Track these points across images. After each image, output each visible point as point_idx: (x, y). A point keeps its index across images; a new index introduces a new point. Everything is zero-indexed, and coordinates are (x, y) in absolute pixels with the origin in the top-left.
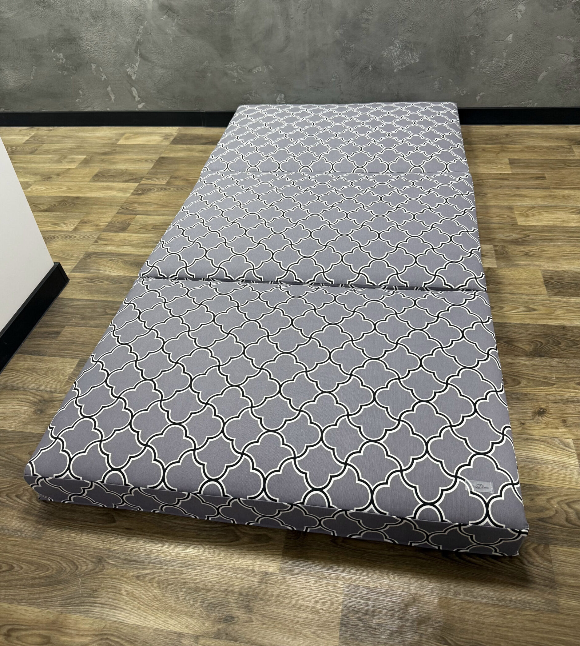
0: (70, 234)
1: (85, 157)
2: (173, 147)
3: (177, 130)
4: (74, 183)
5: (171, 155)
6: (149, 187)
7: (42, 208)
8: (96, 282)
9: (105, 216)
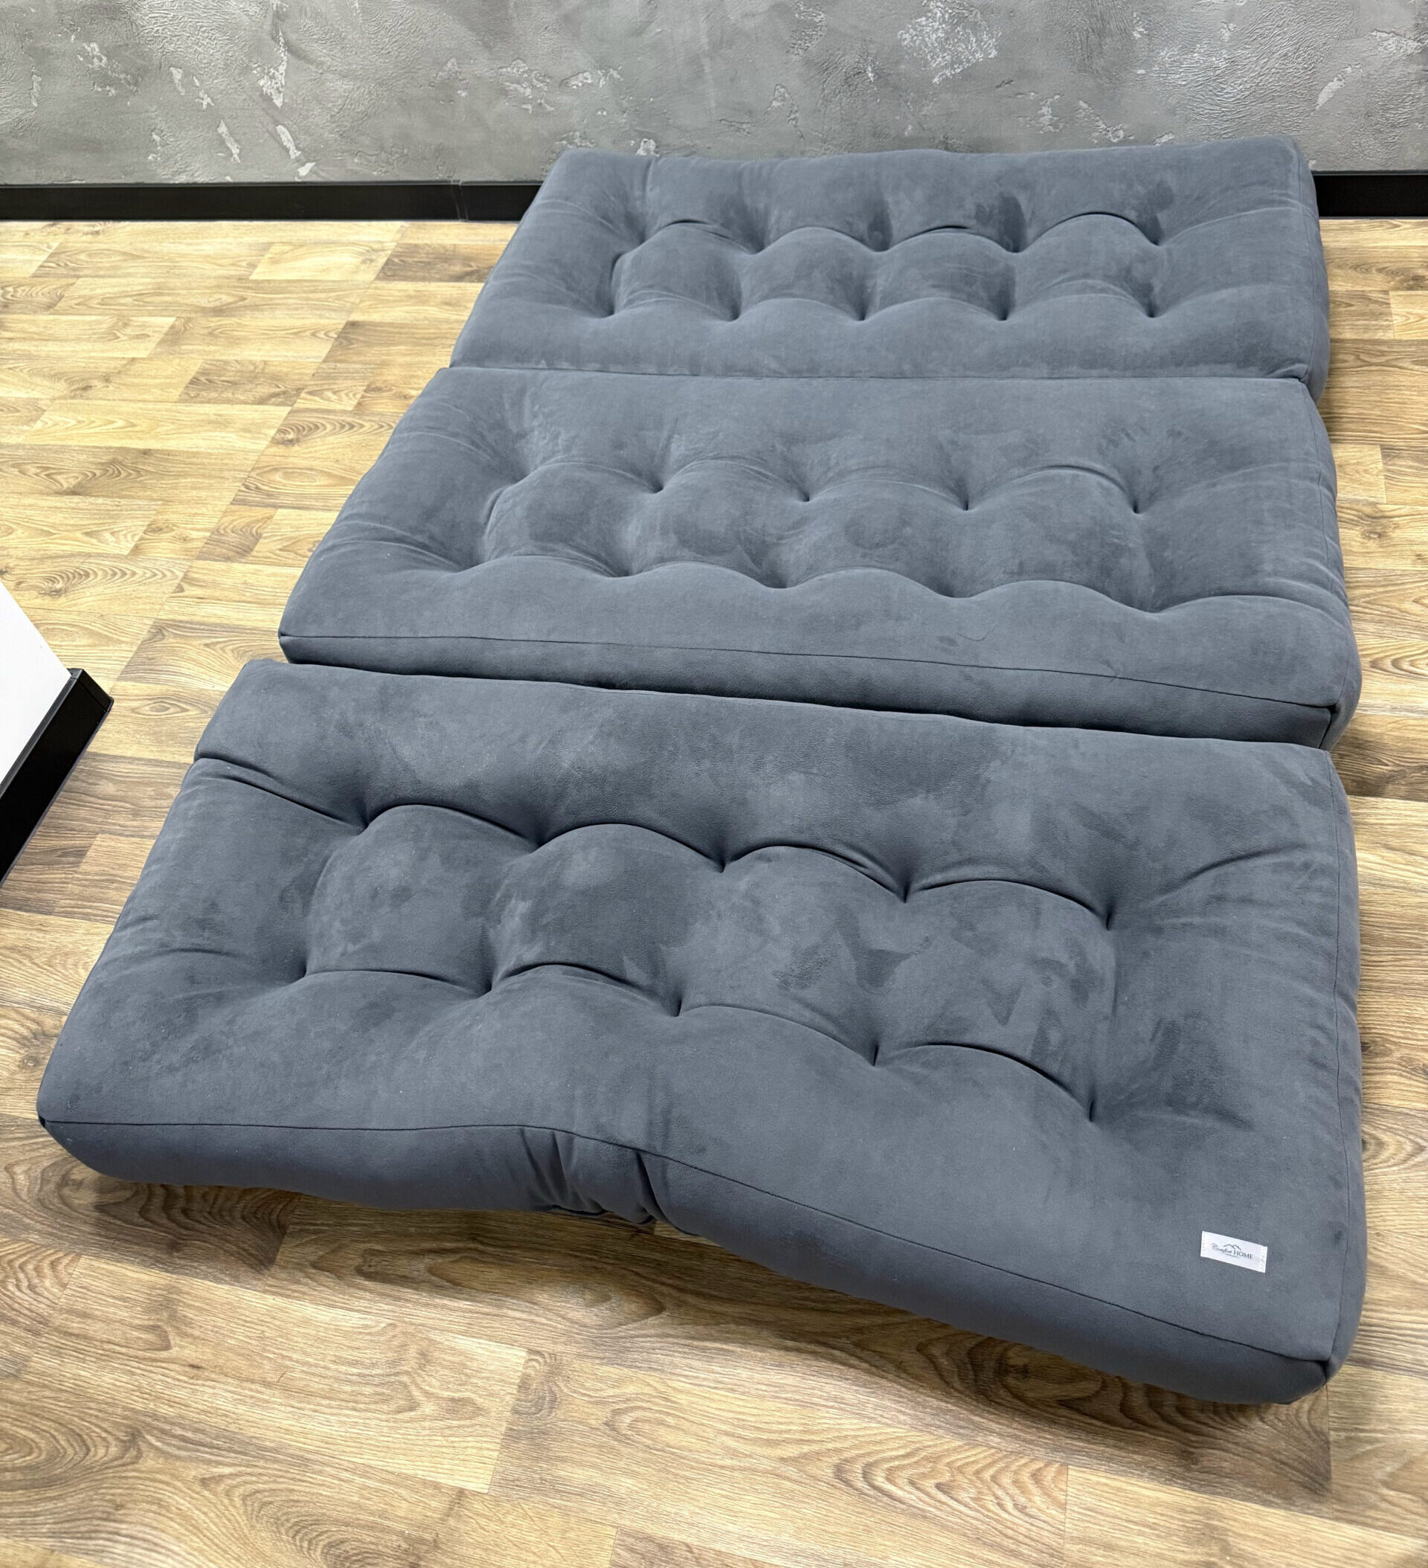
0: (122, 565)
1: (171, 320)
2: (383, 289)
3: (398, 232)
4: (141, 405)
5: (375, 317)
6: (313, 419)
7: (65, 486)
8: (172, 710)
9: (204, 510)
